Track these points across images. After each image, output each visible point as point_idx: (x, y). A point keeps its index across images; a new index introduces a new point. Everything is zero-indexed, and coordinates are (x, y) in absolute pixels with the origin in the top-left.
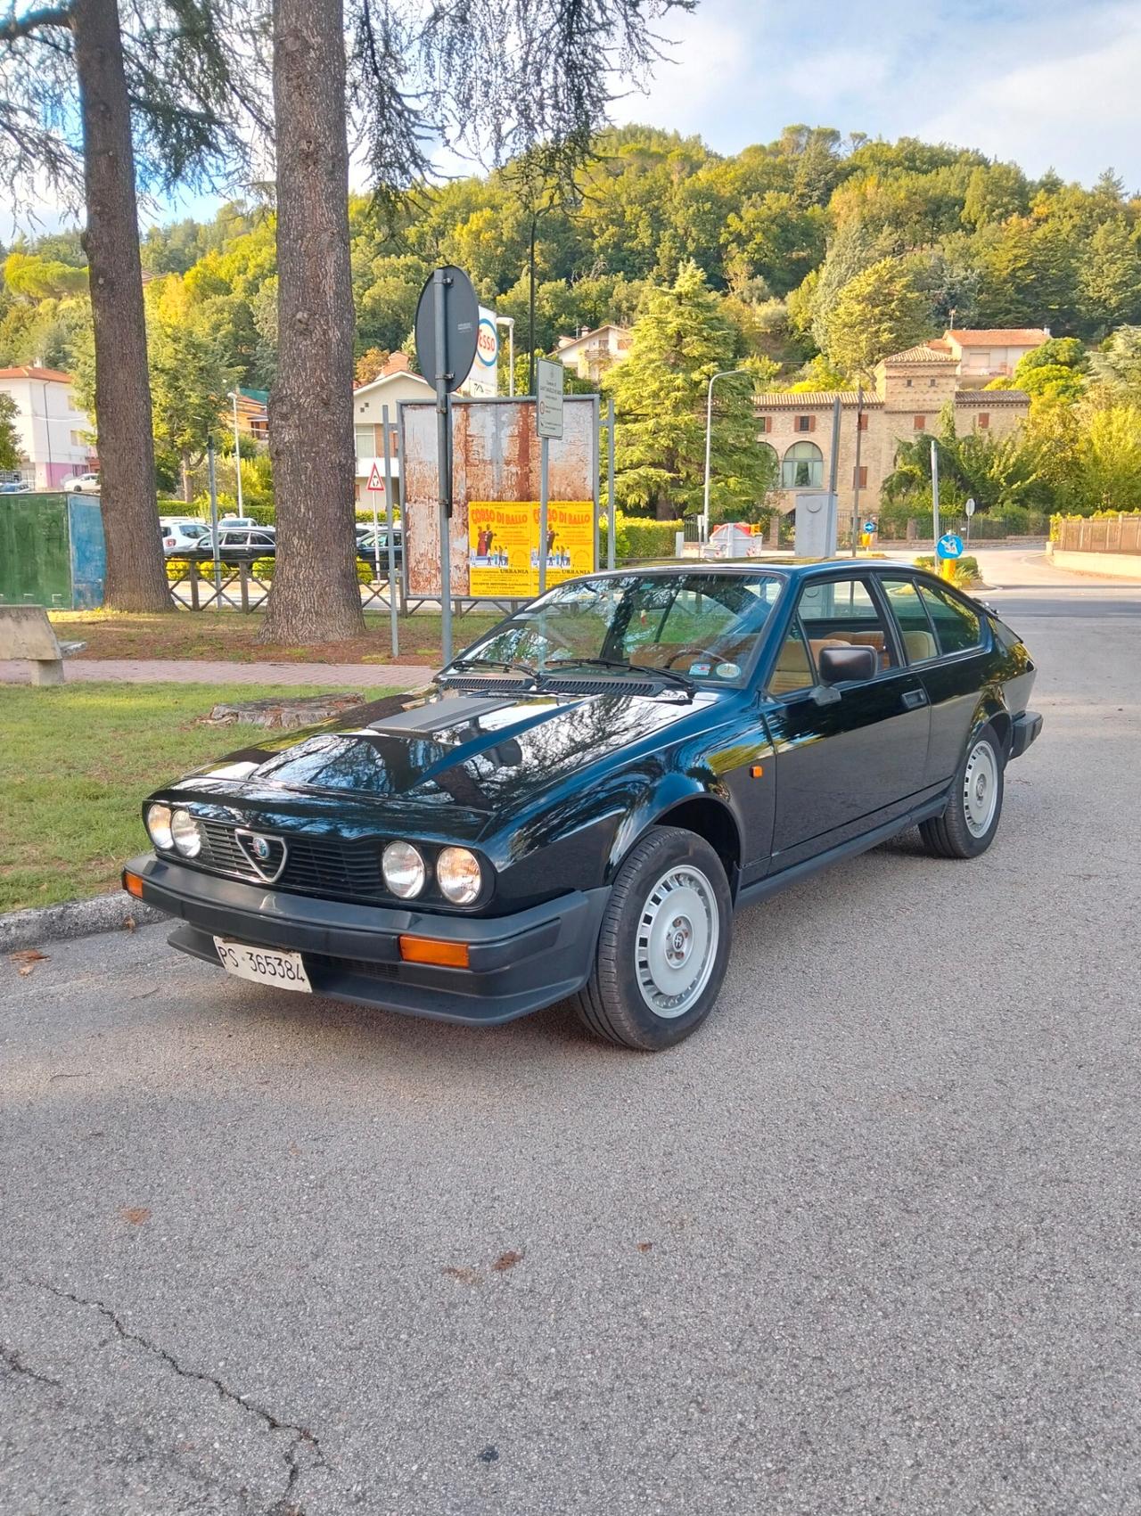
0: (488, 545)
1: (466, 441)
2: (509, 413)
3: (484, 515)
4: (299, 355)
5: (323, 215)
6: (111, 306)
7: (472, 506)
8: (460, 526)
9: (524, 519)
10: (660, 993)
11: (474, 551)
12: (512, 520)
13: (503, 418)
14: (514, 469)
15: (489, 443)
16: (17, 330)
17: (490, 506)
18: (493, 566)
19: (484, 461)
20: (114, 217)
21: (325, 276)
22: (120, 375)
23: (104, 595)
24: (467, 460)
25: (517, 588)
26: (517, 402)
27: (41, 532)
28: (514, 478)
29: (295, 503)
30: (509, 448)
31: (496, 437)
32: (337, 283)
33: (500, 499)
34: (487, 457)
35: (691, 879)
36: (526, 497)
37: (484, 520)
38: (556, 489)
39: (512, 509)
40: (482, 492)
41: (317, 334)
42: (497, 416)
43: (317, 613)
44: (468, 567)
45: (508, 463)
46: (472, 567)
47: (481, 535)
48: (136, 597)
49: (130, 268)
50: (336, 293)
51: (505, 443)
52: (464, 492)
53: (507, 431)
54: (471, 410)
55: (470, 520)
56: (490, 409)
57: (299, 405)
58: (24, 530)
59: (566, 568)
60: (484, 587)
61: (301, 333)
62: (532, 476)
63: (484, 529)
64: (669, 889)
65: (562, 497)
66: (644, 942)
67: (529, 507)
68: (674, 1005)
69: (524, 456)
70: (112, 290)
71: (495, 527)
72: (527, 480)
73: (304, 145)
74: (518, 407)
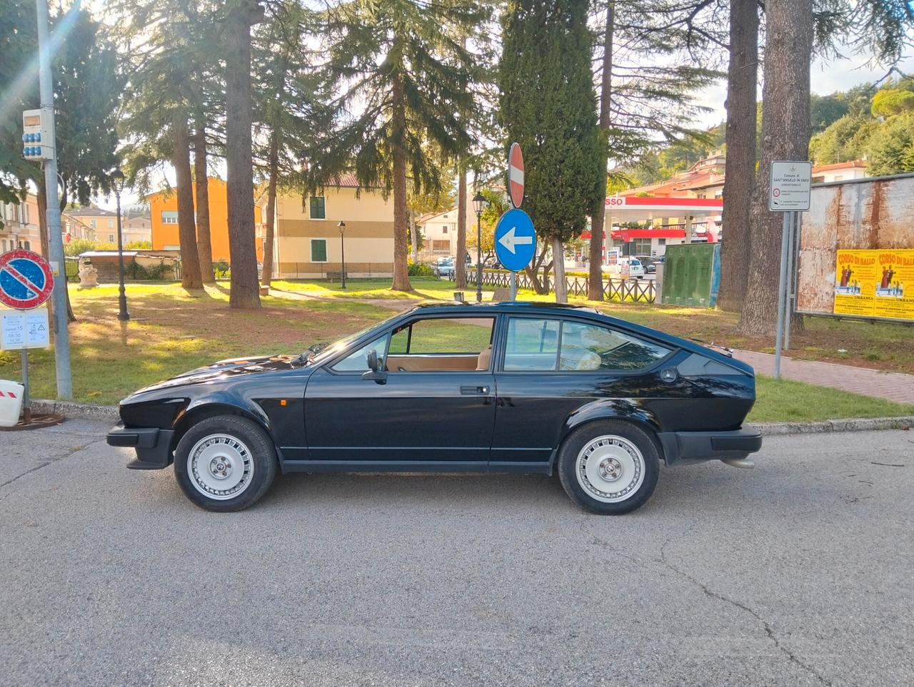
0: (848, 279)
1: (839, 209)
2: (867, 189)
3: (847, 259)
4: (766, 162)
5: (786, 75)
6: (734, 139)
7: (839, 252)
8: (831, 266)
9: (873, 261)
11: (838, 283)
12: (864, 262)
13: (863, 193)
14: (868, 227)
15: (853, 210)
17: (851, 252)
18: (850, 294)
19: (849, 222)
20: (741, 89)
21: (785, 112)
22: (735, 177)
24: (838, 222)
25: (865, 310)
26: (872, 181)
27: (699, 265)
28: (868, 233)
29: (758, 250)
30: (866, 213)
31: (858, 205)
32: (794, 114)
33: (857, 247)
34: (851, 220)
36: (875, 246)
38: (895, 240)
39: (865, 254)
40: (846, 243)
41: (777, 148)
42: (859, 192)
44: (834, 293)
45: (864, 223)
46: (836, 293)
47: (844, 272)
49: (748, 115)
50: (792, 121)
51: (863, 209)
52: (835, 243)
53: (865, 201)
54: (843, 189)
55: (838, 262)
56: (855, 187)
58: (693, 263)
59: (899, 297)
62: (880, 232)
63: (846, 268)
65: (899, 246)
67: (876, 253)
69: (875, 218)
70: (735, 129)
72: (877, 234)
73: (776, 36)
74: (874, 184)
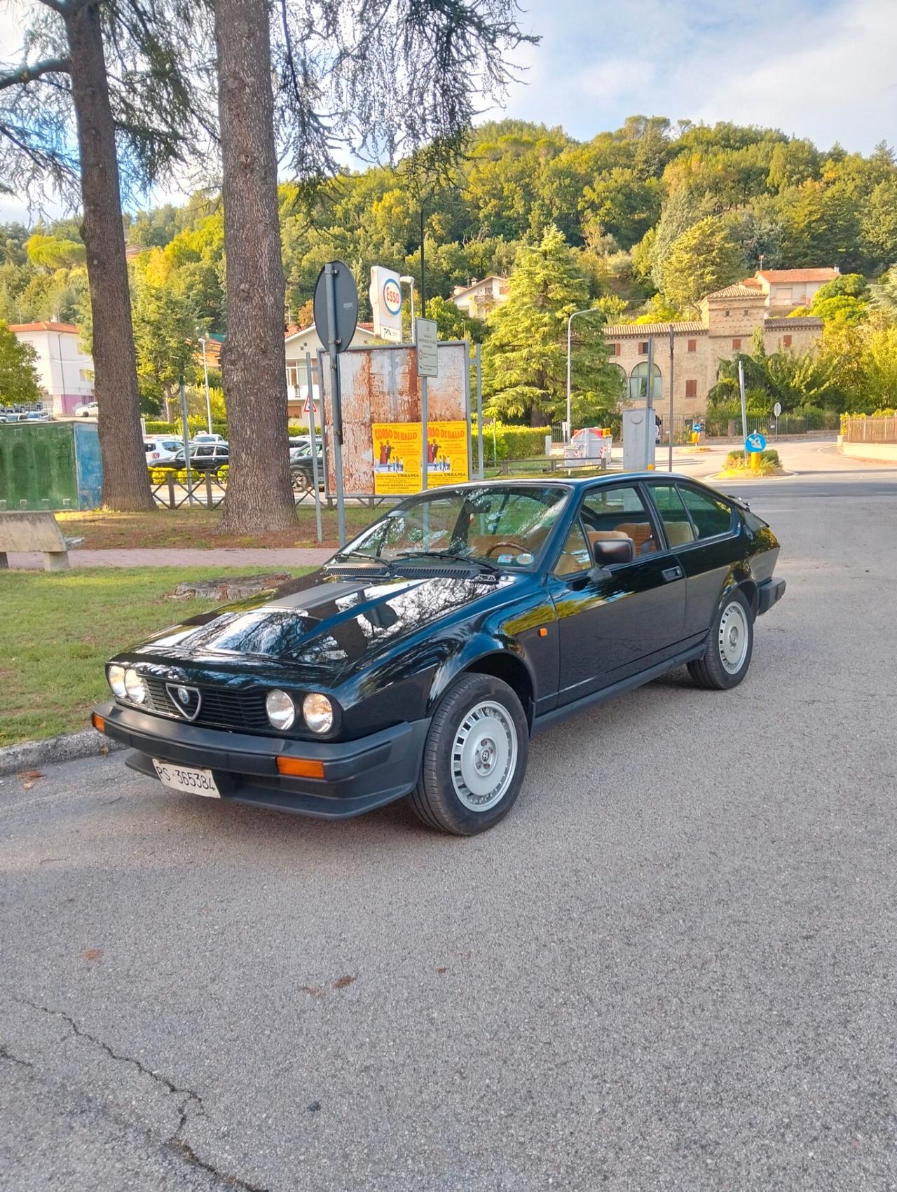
0: (388, 456)
1: (369, 378)
2: (401, 356)
3: (385, 434)
4: (243, 316)
5: (258, 210)
6: (103, 280)
7: (375, 426)
8: (366, 442)
9: (414, 436)
10: (471, 794)
11: (377, 461)
12: (405, 437)
13: (397, 360)
14: (406, 398)
15: (387, 379)
16: (38, 294)
17: (388, 426)
18: (392, 472)
19: (383, 393)
20: (104, 214)
21: (261, 256)
22: (112, 333)
23: (104, 497)
24: (370, 392)
25: (411, 488)
26: (407, 348)
27: (54, 452)
28: (406, 405)
29: (242, 427)
30: (402, 382)
31: (392, 374)
32: (270, 261)
33: (396, 421)
34: (386, 390)
35: (495, 711)
36: (415, 418)
37: (385, 437)
38: (438, 412)
39: (405, 428)
40: (382, 416)
41: (256, 299)
42: (392, 359)
43: (260, 510)
44: (373, 473)
45: (401, 394)
46: (376, 472)
47: (383, 448)
48: (126, 500)
49: (117, 251)
50: (270, 269)
51: (399, 378)
52: (368, 416)
53: (400, 370)
54: (372, 355)
55: (374, 438)
56: (387, 353)
57: (244, 354)
58: (41, 451)
59: (447, 472)
60: (386, 488)
61: (244, 300)
62: (420, 403)
63: (385, 444)
64: (477, 718)
65: (442, 418)
66: (458, 757)
67: (417, 427)
68: (483, 802)
69: (413, 388)
70: (104, 268)
71: (392, 442)
72: (416, 406)
73: (243, 159)
74: (408, 351)
